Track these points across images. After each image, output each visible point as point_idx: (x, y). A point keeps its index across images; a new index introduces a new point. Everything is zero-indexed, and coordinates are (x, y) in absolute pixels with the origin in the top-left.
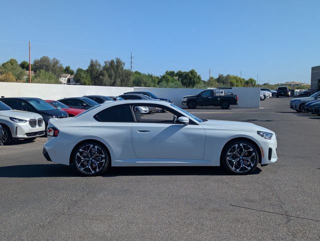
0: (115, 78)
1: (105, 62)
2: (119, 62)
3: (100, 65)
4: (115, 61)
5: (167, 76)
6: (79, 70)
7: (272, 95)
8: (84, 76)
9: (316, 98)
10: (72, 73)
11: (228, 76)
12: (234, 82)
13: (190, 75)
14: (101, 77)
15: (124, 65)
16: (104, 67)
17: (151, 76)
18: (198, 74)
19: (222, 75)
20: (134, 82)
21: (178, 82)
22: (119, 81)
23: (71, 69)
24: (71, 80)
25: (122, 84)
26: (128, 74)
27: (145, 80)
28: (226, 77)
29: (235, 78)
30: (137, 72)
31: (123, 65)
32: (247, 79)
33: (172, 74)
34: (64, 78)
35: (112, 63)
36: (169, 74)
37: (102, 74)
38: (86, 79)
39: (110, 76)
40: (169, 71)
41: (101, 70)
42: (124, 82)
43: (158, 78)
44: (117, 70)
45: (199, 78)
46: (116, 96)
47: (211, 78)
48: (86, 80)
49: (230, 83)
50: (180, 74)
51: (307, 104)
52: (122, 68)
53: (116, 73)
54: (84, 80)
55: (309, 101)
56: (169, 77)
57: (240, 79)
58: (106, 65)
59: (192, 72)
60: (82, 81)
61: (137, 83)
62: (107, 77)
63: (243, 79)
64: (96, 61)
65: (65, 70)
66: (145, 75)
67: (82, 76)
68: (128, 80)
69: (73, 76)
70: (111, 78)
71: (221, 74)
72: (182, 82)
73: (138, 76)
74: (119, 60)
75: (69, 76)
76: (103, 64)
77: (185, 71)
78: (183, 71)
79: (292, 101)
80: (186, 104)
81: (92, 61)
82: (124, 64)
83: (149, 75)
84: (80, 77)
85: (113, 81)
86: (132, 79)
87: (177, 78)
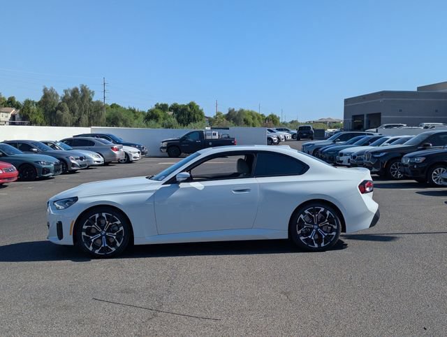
0: (80, 114)
1: (66, 91)
2: (84, 90)
3: (57, 95)
4: (80, 89)
5: (157, 110)
6: (28, 102)
7: (292, 137)
8: (35, 111)
9: (334, 142)
10: (17, 106)
11: (242, 111)
12: (250, 119)
13: (189, 109)
14: (59, 112)
15: (93, 95)
16: (64, 98)
17: (134, 111)
18: (200, 108)
19: (234, 109)
20: (107, 119)
21: (172, 119)
22: (85, 118)
23: (16, 100)
24: (17, 116)
25: (90, 121)
26: (99, 107)
27: (124, 116)
28: (239, 112)
29: (251, 113)
30: (115, 104)
31: (91, 95)
32: (267, 115)
33: (163, 107)
34: (5, 114)
35: (75, 92)
36: (159, 108)
37: (60, 108)
38: (38, 115)
39: (72, 111)
40: (160, 104)
41: (60, 101)
42: (93, 119)
43: (143, 113)
44: (83, 102)
45: (201, 113)
46: (54, 140)
47: (218, 114)
48: (38, 117)
49: (244, 120)
50: (175, 108)
51: (321, 149)
52: (90, 99)
53: (80, 106)
54: (34, 117)
55: (325, 146)
56: (160, 113)
57: (257, 114)
58: (67, 95)
59: (191, 105)
60: (32, 118)
61: (113, 121)
62: (67, 112)
63: (262, 115)
64: (52, 90)
65: (8, 102)
66: (125, 108)
67: (31, 111)
68: (100, 116)
69: (19, 111)
70: (74, 113)
71: (232, 108)
72: (177, 119)
73: (114, 110)
74: (85, 87)
75: (13, 111)
76: (61, 94)
77: (183, 104)
78: (180, 103)
79: (303, 146)
80: (165, 150)
81: (45, 90)
82: (93, 93)
83: (130, 110)
84: (29, 112)
85: (76, 118)
86: (105, 114)
87: (171, 113)
